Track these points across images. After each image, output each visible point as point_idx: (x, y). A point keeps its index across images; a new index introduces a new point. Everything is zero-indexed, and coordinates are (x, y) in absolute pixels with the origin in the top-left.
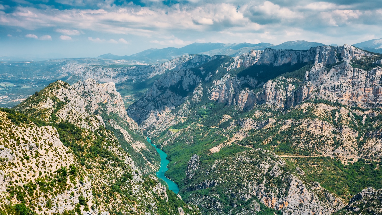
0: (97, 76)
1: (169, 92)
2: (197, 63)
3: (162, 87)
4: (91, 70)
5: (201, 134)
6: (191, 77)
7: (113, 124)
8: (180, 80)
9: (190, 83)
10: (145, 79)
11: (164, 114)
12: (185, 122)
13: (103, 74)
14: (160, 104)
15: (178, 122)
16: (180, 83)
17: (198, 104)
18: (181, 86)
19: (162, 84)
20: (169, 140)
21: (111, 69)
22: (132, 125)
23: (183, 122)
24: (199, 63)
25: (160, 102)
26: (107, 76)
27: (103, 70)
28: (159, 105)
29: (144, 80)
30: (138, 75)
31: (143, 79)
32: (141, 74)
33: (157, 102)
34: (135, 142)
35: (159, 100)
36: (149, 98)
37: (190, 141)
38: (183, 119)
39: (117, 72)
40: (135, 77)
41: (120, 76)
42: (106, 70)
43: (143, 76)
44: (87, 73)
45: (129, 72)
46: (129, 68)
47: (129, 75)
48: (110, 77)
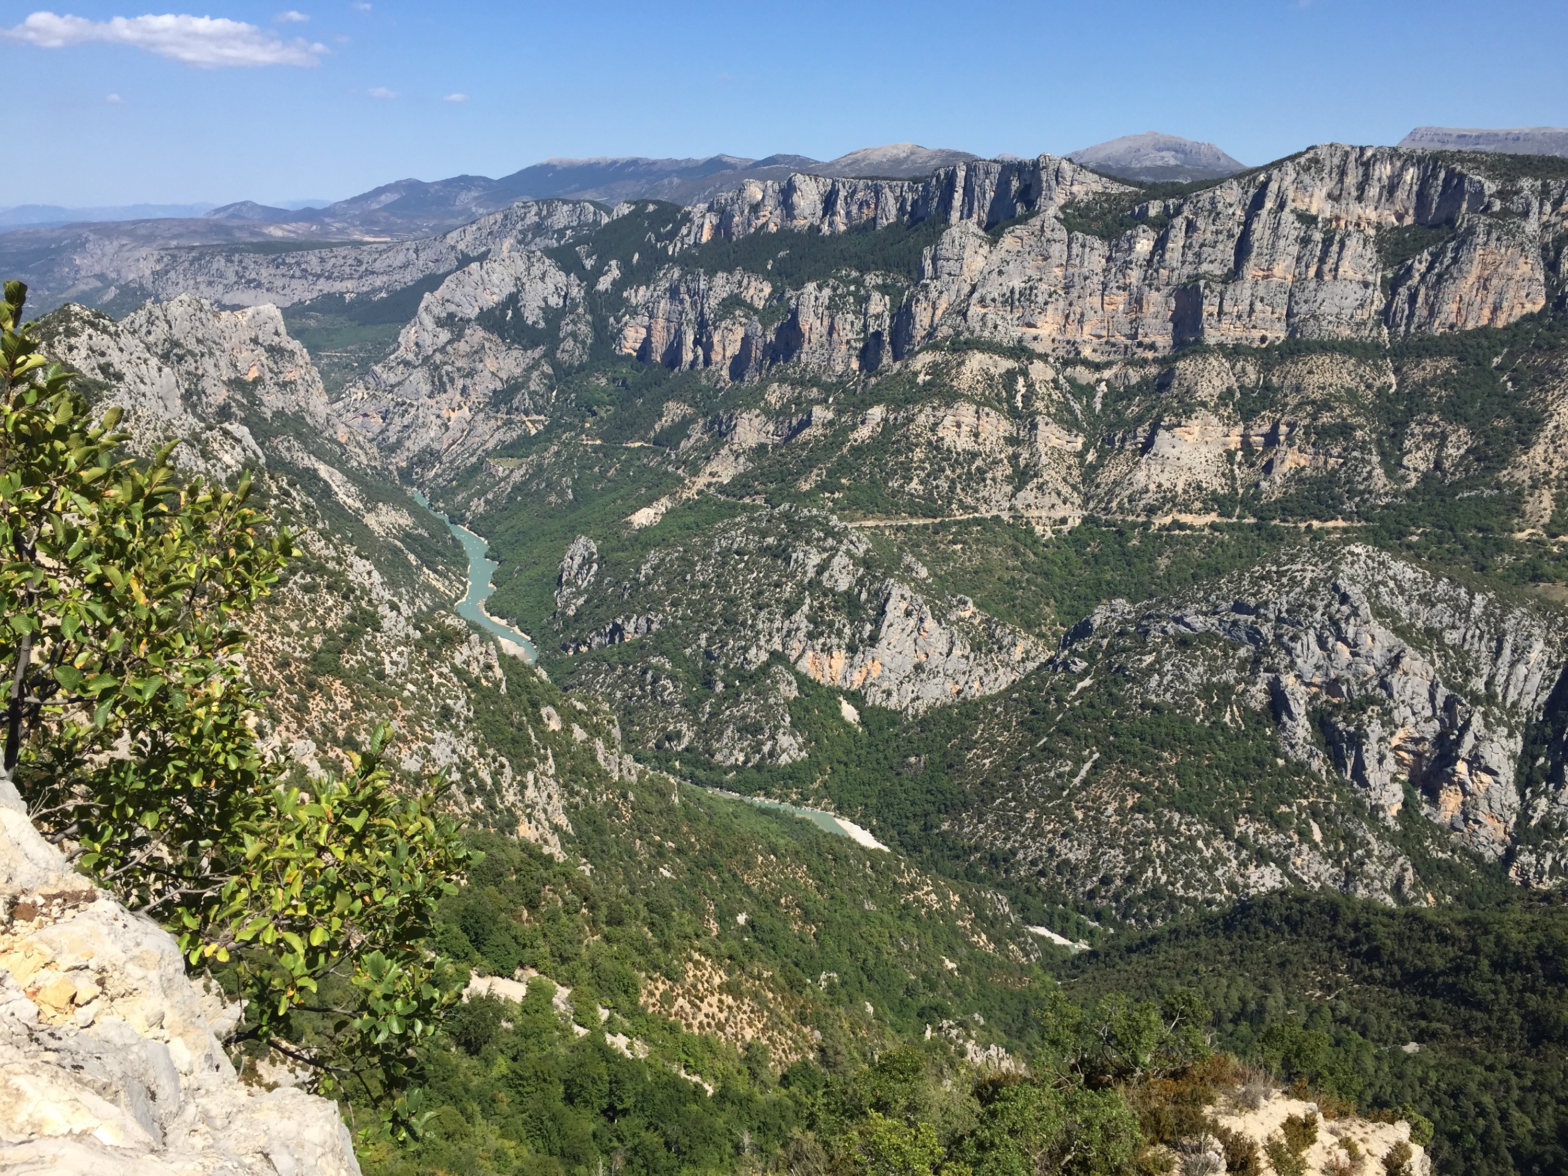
0: (210, 284)
1: (476, 335)
2: (566, 228)
3: (451, 316)
4: (187, 264)
5: (597, 469)
6: (547, 279)
7: (288, 449)
8: (513, 290)
9: (545, 300)
10: (388, 292)
11: (466, 409)
12: (539, 433)
13: (233, 278)
14: (448, 374)
15: (514, 435)
16: (513, 300)
17: (578, 372)
18: (518, 314)
19: (452, 308)
20: (490, 496)
21: (260, 258)
22: (357, 450)
23: (534, 432)
24: (573, 228)
25: (449, 368)
26: (249, 282)
27: (229, 260)
28: (445, 379)
29: (384, 295)
30: (361, 277)
31: (380, 290)
32: (373, 273)
33: (437, 368)
34: (375, 507)
35: (446, 363)
36: (410, 357)
37: (561, 494)
38: (533, 422)
39: (283, 270)
40: (349, 284)
41: (295, 283)
42: (241, 262)
43: (378, 282)
44: (172, 274)
45: (328, 266)
46: (325, 253)
47: (328, 278)
48: (259, 285)
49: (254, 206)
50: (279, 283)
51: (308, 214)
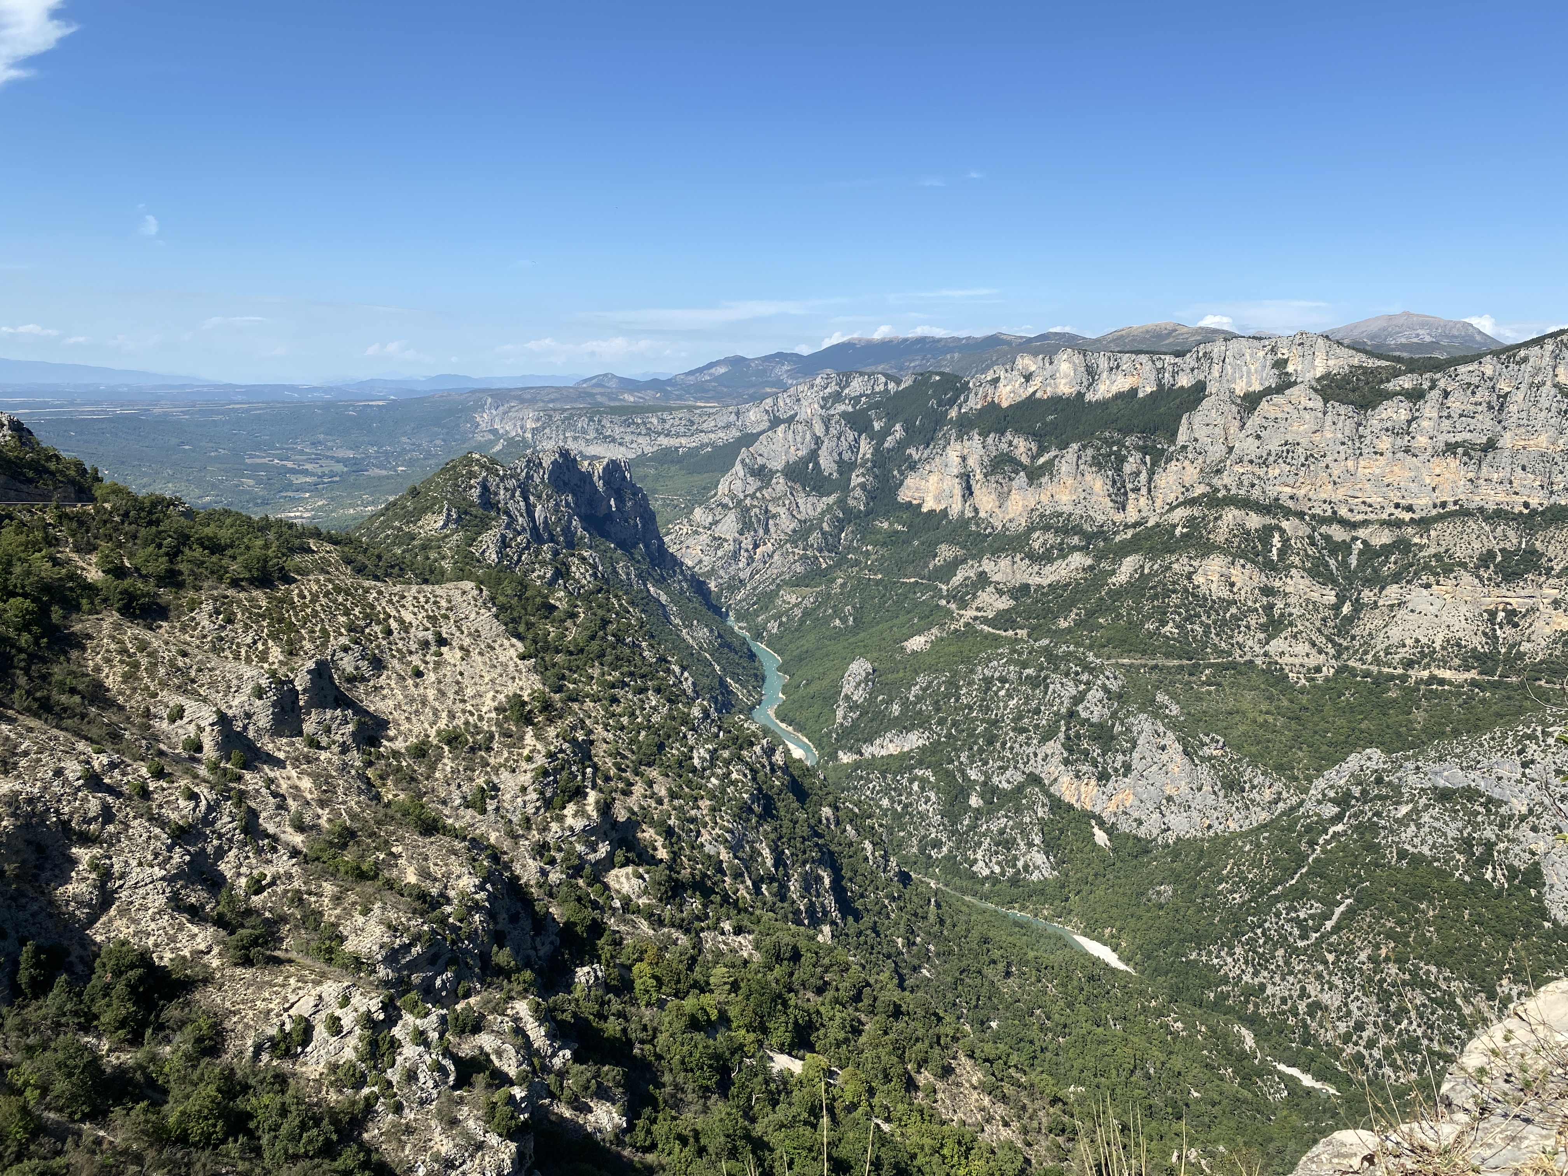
0: (575, 439)
1: (781, 483)
2: (861, 396)
3: (763, 467)
5: (876, 600)
6: (843, 438)
8: (813, 446)
9: (840, 455)
10: (713, 447)
11: (769, 545)
12: (829, 567)
13: (592, 435)
15: (808, 568)
16: (813, 455)
17: (864, 516)
18: (817, 464)
19: (763, 461)
20: (784, 619)
21: (616, 419)
23: (824, 566)
24: (867, 396)
25: (757, 510)
26: (606, 437)
27: (591, 420)
29: (709, 449)
30: (692, 435)
31: (707, 445)
32: (702, 431)
33: (748, 510)
35: (755, 507)
36: (726, 500)
38: (824, 558)
39: (632, 428)
40: (683, 441)
41: (640, 440)
42: (600, 421)
43: (704, 438)
44: (547, 431)
45: (667, 426)
46: (666, 416)
47: (667, 435)
48: (614, 440)
49: (614, 376)
50: (628, 438)
51: (656, 384)
